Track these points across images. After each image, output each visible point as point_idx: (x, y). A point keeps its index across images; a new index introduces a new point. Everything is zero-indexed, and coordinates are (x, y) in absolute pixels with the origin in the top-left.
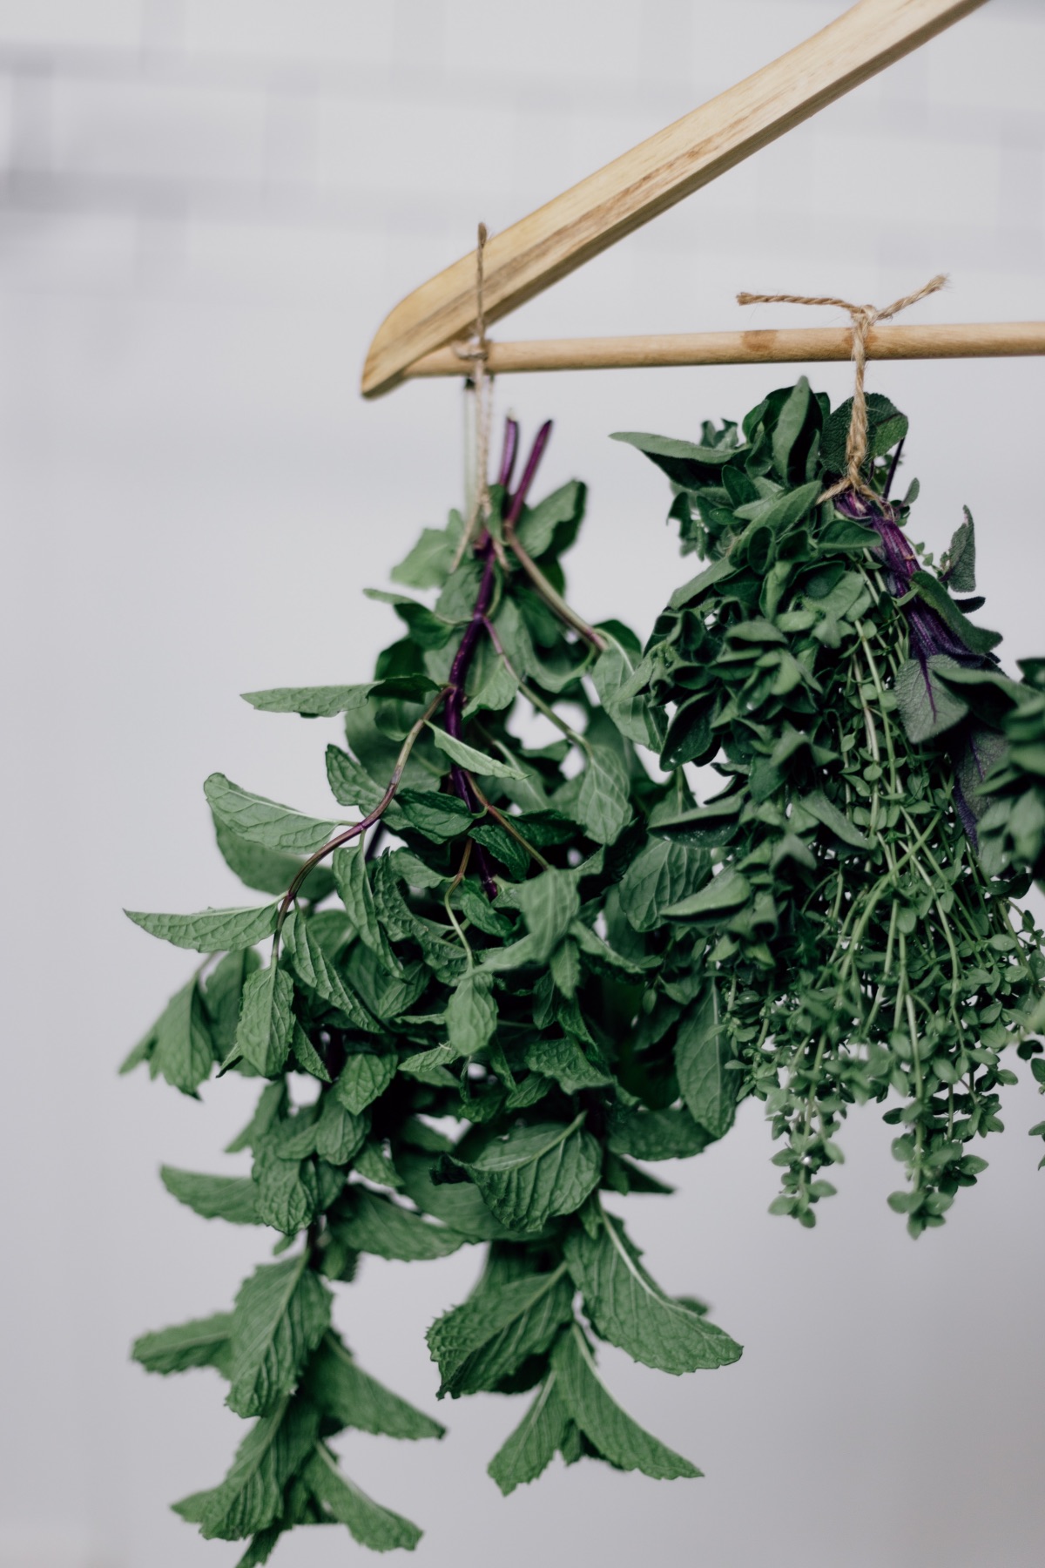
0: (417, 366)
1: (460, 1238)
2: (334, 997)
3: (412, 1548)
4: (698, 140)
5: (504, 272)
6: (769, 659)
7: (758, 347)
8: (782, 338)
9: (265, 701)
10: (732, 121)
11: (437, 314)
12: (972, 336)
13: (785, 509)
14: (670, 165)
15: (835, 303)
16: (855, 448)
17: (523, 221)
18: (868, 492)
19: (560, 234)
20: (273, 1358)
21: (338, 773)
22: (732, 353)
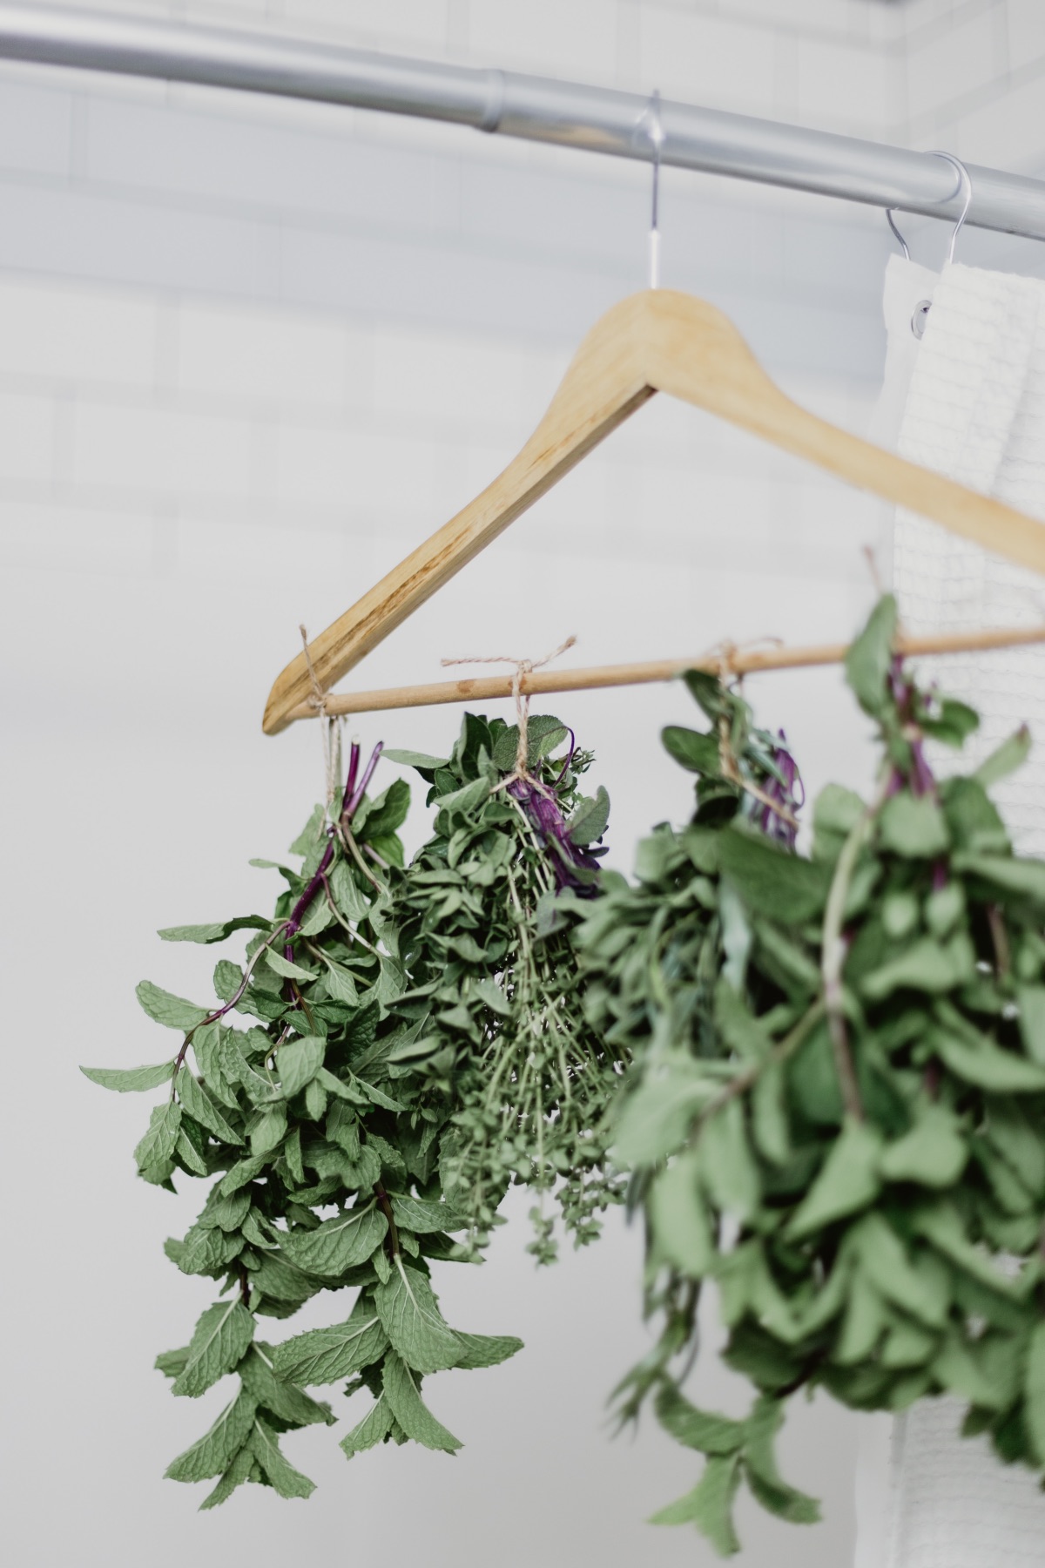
0: (291, 713)
1: (322, 1285)
2: (206, 1121)
3: (305, 1496)
4: (428, 560)
5: (332, 651)
6: (438, 894)
7: (465, 690)
8: (477, 684)
9: (169, 935)
10: (445, 546)
11: (299, 679)
12: (575, 678)
13: (463, 797)
14: (414, 577)
15: (508, 660)
16: (521, 754)
17: (340, 618)
18: (530, 780)
19: (360, 625)
20: (206, 1361)
21: (219, 978)
22: (453, 695)
